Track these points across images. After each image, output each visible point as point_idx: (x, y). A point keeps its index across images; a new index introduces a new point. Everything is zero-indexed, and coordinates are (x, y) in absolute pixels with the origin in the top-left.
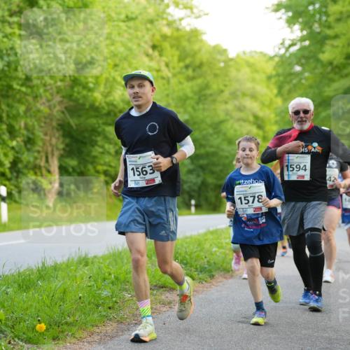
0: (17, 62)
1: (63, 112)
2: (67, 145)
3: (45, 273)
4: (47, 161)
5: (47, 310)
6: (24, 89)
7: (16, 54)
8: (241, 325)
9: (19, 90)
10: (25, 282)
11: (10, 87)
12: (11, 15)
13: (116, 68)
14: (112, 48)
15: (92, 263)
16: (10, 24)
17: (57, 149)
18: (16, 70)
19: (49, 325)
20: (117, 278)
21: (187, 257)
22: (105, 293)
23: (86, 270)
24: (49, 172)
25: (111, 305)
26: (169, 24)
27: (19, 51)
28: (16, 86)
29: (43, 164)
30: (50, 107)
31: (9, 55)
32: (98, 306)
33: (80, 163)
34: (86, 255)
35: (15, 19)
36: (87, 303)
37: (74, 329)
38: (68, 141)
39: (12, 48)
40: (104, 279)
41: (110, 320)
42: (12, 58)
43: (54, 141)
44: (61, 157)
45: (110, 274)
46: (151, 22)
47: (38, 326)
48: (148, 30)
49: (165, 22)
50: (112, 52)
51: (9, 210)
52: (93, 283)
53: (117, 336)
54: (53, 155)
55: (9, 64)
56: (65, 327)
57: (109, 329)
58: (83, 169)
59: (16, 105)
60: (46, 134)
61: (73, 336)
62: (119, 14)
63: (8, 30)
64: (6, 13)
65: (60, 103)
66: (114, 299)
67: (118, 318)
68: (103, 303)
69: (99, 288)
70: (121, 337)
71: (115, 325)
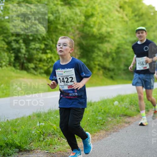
0: (59, 16)
1: (79, 38)
2: (82, 53)
6: (62, 28)
7: (59, 13)
11: (57, 28)
13: (103, 17)
15: (94, 105)
17: (78, 55)
18: (59, 20)
20: (105, 112)
22: (99, 118)
23: (91, 108)
25: (102, 123)
27: (60, 11)
28: (59, 27)
30: (74, 36)
31: (56, 13)
32: (96, 124)
34: (91, 101)
36: (92, 122)
38: (82, 51)
39: (57, 10)
40: (99, 112)
41: (102, 130)
42: (57, 15)
43: (76, 51)
45: (102, 110)
50: (101, 10)
52: (94, 113)
53: (105, 137)
55: (56, 18)
57: (102, 134)
58: (88, 63)
63: (56, 2)
65: (79, 34)
66: (104, 121)
67: (106, 129)
68: (99, 122)
69: (97, 116)
70: (107, 138)
71: (104, 132)
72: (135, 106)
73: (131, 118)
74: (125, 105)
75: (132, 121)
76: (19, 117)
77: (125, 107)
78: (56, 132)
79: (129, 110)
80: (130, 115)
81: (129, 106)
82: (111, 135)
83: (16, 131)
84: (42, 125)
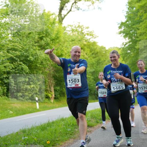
0: (38, 58)
1: (54, 72)
2: (56, 82)
3: (49, 125)
4: (50, 88)
5: (50, 137)
6: (41, 66)
7: (37, 55)
8: (114, 137)
9: (39, 66)
10: (43, 128)
11: (36, 66)
12: (35, 43)
13: (69, 56)
14: (68, 50)
15: (65, 120)
16: (35, 46)
17: (53, 84)
18: (38, 60)
19: (51, 142)
20: (73, 124)
21: (96, 116)
22: (69, 130)
23: (63, 123)
24: (51, 91)
25: (71, 133)
26: (86, 41)
27: (38, 54)
28: (38, 65)
29: (49, 89)
30: (49, 71)
31: (35, 56)
32: (67, 134)
33: (60, 88)
34: (63, 117)
35: (37, 44)
36: (63, 133)
37: (59, 142)
38: (56, 81)
39: (36, 53)
40: (69, 125)
41: (71, 138)
42: (36, 57)
43: (52, 81)
44: (54, 87)
45: (71, 123)
46: (80, 41)
47: (47, 142)
48: (79, 43)
49: (84, 40)
50: (68, 51)
51: (39, 105)
52: (65, 127)
53: (73, 143)
54: (52, 86)
55: (35, 59)
56: (56, 142)
57: (71, 141)
58: (62, 90)
59: (39, 71)
60: (49, 80)
61: (59, 144)
62: (69, 39)
63: (35, 48)
64: (34, 43)
65: (53, 69)
66: (72, 131)
67: (74, 138)
68: (69, 133)
69: (67, 128)
70: (75, 144)
71: (73, 140)
72: (95, 119)
73: (92, 127)
74: (88, 118)
75: (93, 130)
76: (9, 134)
77: (88, 120)
78: (36, 143)
79: (91, 122)
80: (91, 126)
81: (91, 119)
82: (78, 142)
83: (6, 145)
84: (26, 138)
